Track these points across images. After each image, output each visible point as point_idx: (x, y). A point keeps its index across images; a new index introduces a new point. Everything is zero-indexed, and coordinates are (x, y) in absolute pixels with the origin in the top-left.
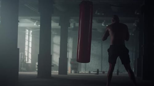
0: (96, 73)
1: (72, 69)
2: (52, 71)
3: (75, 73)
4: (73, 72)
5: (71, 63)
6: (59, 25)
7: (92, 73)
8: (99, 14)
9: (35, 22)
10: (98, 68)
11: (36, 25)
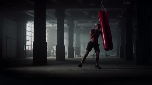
0: (92, 56)
1: (76, 54)
2: (65, 56)
3: (78, 57)
4: (76, 56)
5: (75, 51)
6: (68, 25)
7: (89, 57)
8: (94, 17)
9: (50, 24)
10: (94, 53)
11: (52, 26)
